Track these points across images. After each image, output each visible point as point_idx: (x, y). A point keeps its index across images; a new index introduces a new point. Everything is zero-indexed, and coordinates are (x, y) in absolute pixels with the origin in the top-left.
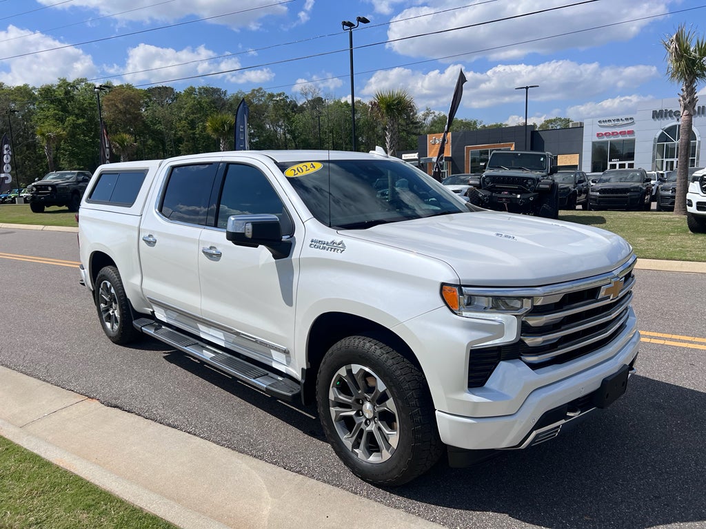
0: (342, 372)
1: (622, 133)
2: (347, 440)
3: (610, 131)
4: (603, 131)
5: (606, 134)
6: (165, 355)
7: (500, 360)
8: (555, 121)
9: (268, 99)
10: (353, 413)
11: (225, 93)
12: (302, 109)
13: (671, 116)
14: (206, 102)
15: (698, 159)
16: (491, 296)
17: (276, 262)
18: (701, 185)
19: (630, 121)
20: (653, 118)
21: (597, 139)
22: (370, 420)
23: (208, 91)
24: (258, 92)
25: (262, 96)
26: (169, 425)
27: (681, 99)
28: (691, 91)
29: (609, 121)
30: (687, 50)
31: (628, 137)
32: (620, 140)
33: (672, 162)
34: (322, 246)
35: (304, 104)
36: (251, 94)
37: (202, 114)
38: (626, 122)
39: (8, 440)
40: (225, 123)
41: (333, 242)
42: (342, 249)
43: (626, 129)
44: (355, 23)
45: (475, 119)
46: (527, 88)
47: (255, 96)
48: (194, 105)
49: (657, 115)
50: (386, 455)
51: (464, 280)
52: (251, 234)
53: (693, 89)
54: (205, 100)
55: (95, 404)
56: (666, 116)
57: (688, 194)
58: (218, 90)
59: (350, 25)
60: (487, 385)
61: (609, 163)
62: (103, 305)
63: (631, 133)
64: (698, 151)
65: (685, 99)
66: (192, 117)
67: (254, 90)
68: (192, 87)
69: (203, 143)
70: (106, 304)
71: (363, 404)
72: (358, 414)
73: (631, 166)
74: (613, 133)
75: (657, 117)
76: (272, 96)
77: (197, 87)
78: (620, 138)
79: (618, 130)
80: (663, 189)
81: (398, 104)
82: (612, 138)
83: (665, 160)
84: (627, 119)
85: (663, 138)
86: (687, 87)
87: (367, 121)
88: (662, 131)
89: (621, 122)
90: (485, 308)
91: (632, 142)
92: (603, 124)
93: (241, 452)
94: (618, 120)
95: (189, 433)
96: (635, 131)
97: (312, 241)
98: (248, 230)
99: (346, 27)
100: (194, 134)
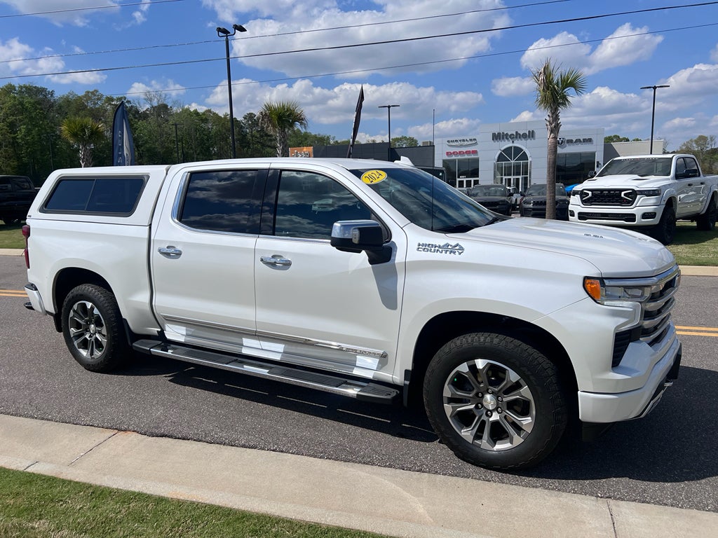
0: (464, 368)
1: (468, 153)
2: (467, 434)
3: (458, 150)
4: (452, 150)
5: (454, 152)
6: (171, 378)
7: (630, 342)
8: (401, 139)
9: (106, 102)
10: (472, 407)
11: (52, 93)
12: (144, 116)
13: (507, 139)
14: (30, 103)
15: (530, 177)
16: (623, 286)
17: (372, 268)
18: (581, 198)
19: (474, 142)
20: (493, 139)
21: (446, 158)
22: (491, 411)
23: (31, 90)
24: (92, 95)
25: (98, 99)
26: (244, 446)
27: (548, 124)
28: (555, 117)
29: (456, 141)
30: (551, 82)
31: (473, 156)
32: (466, 159)
33: (510, 179)
34: (433, 249)
35: (147, 110)
36: (85, 96)
37: (25, 116)
38: (470, 143)
39: (84, 484)
40: (86, 127)
41: (448, 245)
42: (460, 251)
43: (471, 149)
44: (231, 30)
45: (328, 135)
46: (389, 107)
47: (90, 98)
48: (14, 105)
49: (497, 137)
50: (518, 440)
51: (605, 274)
52: (357, 239)
53: (557, 116)
54: (27, 100)
55: (133, 437)
56: (503, 138)
57: (570, 206)
58: (43, 90)
59: (225, 32)
60: (620, 364)
61: (458, 180)
62: (73, 330)
63: (475, 152)
64: (530, 170)
65: (551, 124)
66: (12, 118)
67: (88, 92)
68: (11, 85)
69: (27, 148)
70: (78, 328)
71: (483, 397)
72: (477, 407)
73: (476, 182)
74: (460, 152)
75: (496, 139)
76: (110, 99)
77: (17, 85)
78: (466, 157)
79: (464, 150)
80: (525, 202)
81: (289, 116)
82: (460, 157)
83: (504, 177)
84: (471, 140)
85: (501, 158)
86: (553, 114)
87: (219, 131)
88: (500, 151)
89: (466, 143)
90: (620, 297)
91: (477, 161)
92: (451, 144)
93: (346, 461)
94: (464, 140)
95: (274, 451)
96: (478, 151)
97: (419, 245)
98: (355, 236)
99: (221, 34)
100: (14, 138)
